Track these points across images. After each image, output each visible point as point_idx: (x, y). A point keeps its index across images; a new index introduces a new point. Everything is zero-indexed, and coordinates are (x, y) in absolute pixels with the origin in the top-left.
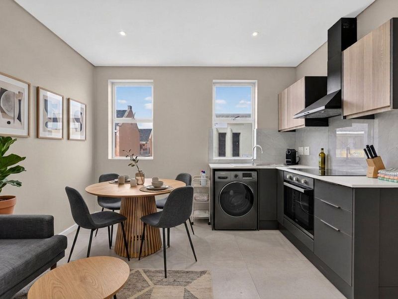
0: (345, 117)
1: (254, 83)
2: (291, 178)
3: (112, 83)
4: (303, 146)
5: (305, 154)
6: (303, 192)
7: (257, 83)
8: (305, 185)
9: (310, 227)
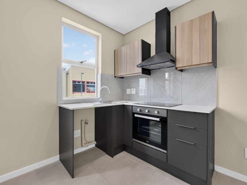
1: (98, 37)
4: (130, 88)
6: (159, 120)
7: (101, 36)
8: (159, 115)
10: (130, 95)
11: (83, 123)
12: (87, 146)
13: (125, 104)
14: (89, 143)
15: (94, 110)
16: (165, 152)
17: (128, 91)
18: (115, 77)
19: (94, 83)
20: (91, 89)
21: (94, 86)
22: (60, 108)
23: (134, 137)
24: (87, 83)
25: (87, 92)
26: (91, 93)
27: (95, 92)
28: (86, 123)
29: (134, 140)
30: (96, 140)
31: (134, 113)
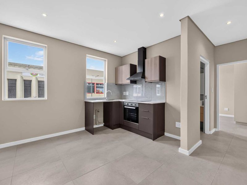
0: (146, 82)
2: (127, 104)
3: (4, 38)
4: (126, 91)
5: (127, 95)
6: (135, 109)
8: (135, 106)
9: (137, 121)
10: (125, 96)
11: (97, 111)
12: (99, 125)
13: (120, 101)
14: (100, 123)
15: (103, 103)
16: (138, 124)
17: (124, 93)
18: (116, 84)
19: (103, 84)
20: (101, 90)
21: (102, 88)
22: (86, 102)
23: (125, 119)
24: (96, 85)
25: (97, 93)
26: (100, 94)
27: (103, 93)
28: (98, 112)
29: (124, 120)
30: (104, 122)
31: (124, 106)
